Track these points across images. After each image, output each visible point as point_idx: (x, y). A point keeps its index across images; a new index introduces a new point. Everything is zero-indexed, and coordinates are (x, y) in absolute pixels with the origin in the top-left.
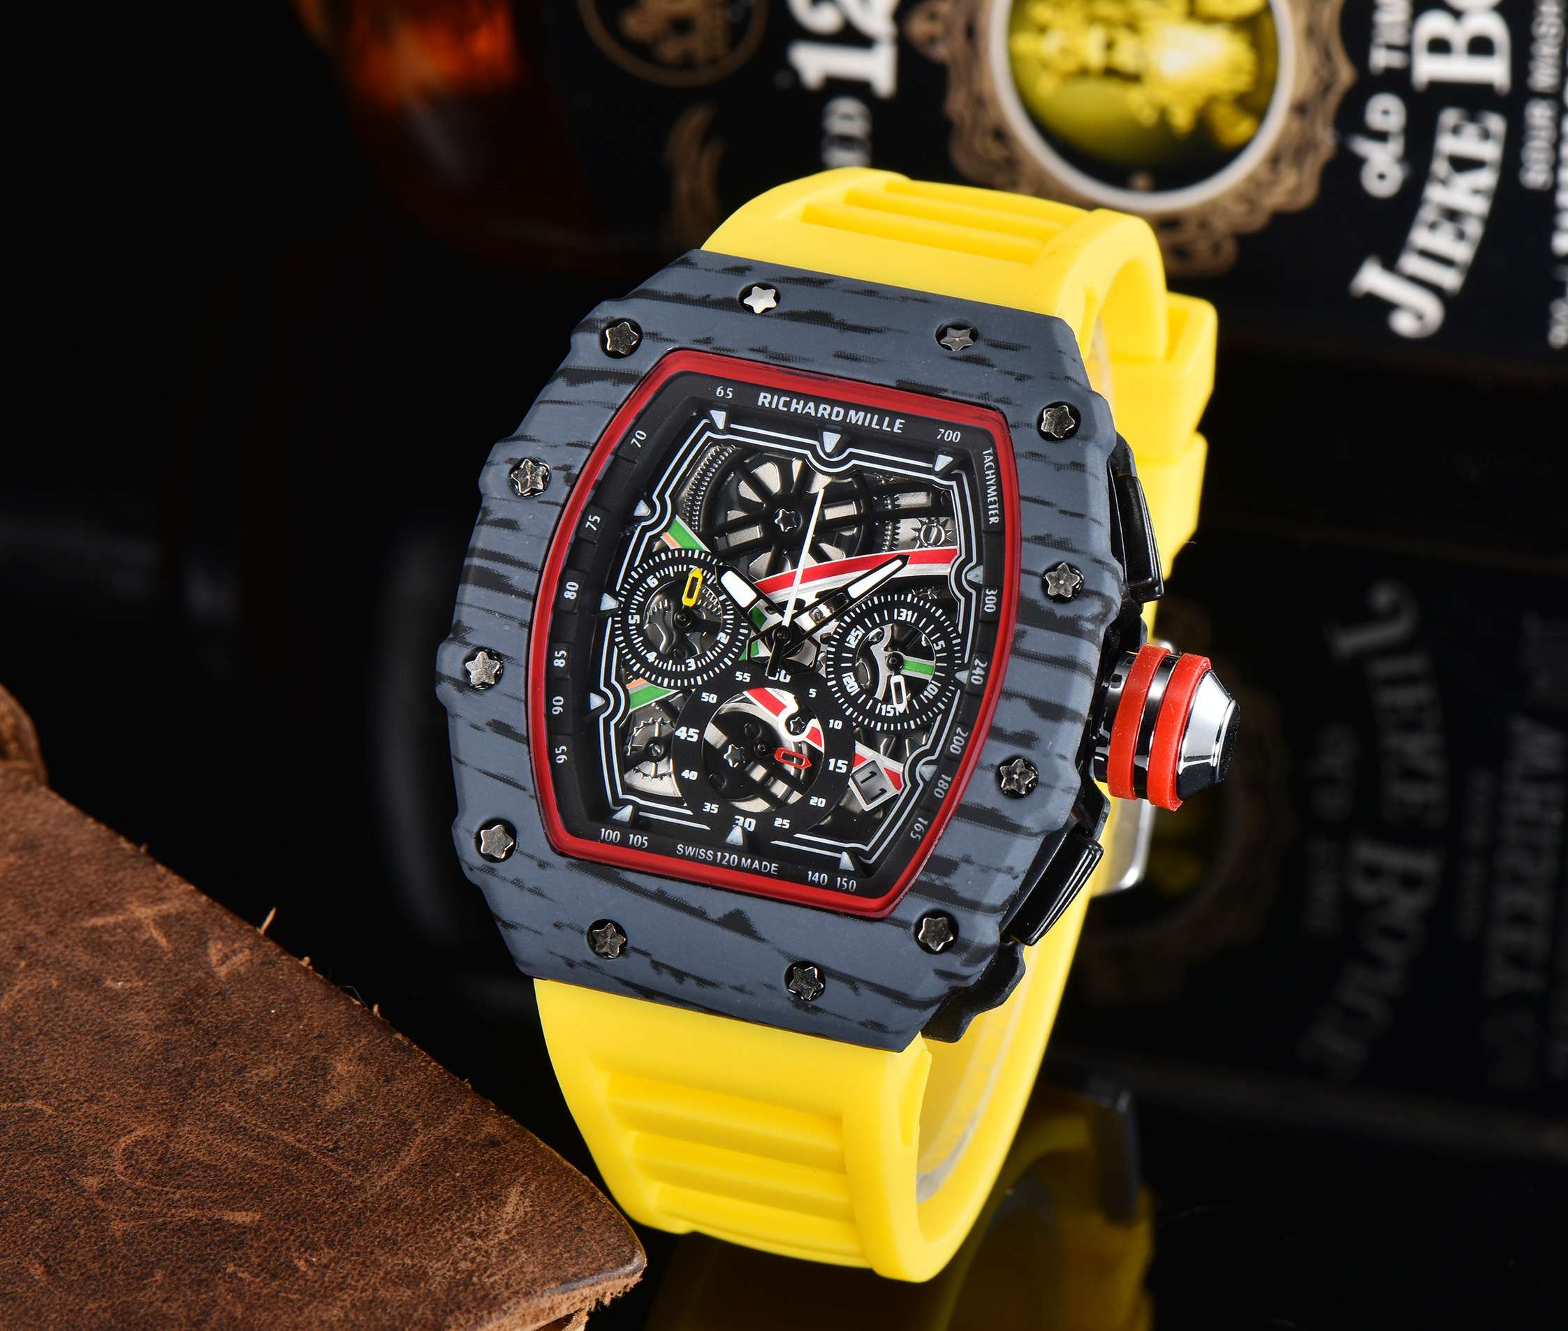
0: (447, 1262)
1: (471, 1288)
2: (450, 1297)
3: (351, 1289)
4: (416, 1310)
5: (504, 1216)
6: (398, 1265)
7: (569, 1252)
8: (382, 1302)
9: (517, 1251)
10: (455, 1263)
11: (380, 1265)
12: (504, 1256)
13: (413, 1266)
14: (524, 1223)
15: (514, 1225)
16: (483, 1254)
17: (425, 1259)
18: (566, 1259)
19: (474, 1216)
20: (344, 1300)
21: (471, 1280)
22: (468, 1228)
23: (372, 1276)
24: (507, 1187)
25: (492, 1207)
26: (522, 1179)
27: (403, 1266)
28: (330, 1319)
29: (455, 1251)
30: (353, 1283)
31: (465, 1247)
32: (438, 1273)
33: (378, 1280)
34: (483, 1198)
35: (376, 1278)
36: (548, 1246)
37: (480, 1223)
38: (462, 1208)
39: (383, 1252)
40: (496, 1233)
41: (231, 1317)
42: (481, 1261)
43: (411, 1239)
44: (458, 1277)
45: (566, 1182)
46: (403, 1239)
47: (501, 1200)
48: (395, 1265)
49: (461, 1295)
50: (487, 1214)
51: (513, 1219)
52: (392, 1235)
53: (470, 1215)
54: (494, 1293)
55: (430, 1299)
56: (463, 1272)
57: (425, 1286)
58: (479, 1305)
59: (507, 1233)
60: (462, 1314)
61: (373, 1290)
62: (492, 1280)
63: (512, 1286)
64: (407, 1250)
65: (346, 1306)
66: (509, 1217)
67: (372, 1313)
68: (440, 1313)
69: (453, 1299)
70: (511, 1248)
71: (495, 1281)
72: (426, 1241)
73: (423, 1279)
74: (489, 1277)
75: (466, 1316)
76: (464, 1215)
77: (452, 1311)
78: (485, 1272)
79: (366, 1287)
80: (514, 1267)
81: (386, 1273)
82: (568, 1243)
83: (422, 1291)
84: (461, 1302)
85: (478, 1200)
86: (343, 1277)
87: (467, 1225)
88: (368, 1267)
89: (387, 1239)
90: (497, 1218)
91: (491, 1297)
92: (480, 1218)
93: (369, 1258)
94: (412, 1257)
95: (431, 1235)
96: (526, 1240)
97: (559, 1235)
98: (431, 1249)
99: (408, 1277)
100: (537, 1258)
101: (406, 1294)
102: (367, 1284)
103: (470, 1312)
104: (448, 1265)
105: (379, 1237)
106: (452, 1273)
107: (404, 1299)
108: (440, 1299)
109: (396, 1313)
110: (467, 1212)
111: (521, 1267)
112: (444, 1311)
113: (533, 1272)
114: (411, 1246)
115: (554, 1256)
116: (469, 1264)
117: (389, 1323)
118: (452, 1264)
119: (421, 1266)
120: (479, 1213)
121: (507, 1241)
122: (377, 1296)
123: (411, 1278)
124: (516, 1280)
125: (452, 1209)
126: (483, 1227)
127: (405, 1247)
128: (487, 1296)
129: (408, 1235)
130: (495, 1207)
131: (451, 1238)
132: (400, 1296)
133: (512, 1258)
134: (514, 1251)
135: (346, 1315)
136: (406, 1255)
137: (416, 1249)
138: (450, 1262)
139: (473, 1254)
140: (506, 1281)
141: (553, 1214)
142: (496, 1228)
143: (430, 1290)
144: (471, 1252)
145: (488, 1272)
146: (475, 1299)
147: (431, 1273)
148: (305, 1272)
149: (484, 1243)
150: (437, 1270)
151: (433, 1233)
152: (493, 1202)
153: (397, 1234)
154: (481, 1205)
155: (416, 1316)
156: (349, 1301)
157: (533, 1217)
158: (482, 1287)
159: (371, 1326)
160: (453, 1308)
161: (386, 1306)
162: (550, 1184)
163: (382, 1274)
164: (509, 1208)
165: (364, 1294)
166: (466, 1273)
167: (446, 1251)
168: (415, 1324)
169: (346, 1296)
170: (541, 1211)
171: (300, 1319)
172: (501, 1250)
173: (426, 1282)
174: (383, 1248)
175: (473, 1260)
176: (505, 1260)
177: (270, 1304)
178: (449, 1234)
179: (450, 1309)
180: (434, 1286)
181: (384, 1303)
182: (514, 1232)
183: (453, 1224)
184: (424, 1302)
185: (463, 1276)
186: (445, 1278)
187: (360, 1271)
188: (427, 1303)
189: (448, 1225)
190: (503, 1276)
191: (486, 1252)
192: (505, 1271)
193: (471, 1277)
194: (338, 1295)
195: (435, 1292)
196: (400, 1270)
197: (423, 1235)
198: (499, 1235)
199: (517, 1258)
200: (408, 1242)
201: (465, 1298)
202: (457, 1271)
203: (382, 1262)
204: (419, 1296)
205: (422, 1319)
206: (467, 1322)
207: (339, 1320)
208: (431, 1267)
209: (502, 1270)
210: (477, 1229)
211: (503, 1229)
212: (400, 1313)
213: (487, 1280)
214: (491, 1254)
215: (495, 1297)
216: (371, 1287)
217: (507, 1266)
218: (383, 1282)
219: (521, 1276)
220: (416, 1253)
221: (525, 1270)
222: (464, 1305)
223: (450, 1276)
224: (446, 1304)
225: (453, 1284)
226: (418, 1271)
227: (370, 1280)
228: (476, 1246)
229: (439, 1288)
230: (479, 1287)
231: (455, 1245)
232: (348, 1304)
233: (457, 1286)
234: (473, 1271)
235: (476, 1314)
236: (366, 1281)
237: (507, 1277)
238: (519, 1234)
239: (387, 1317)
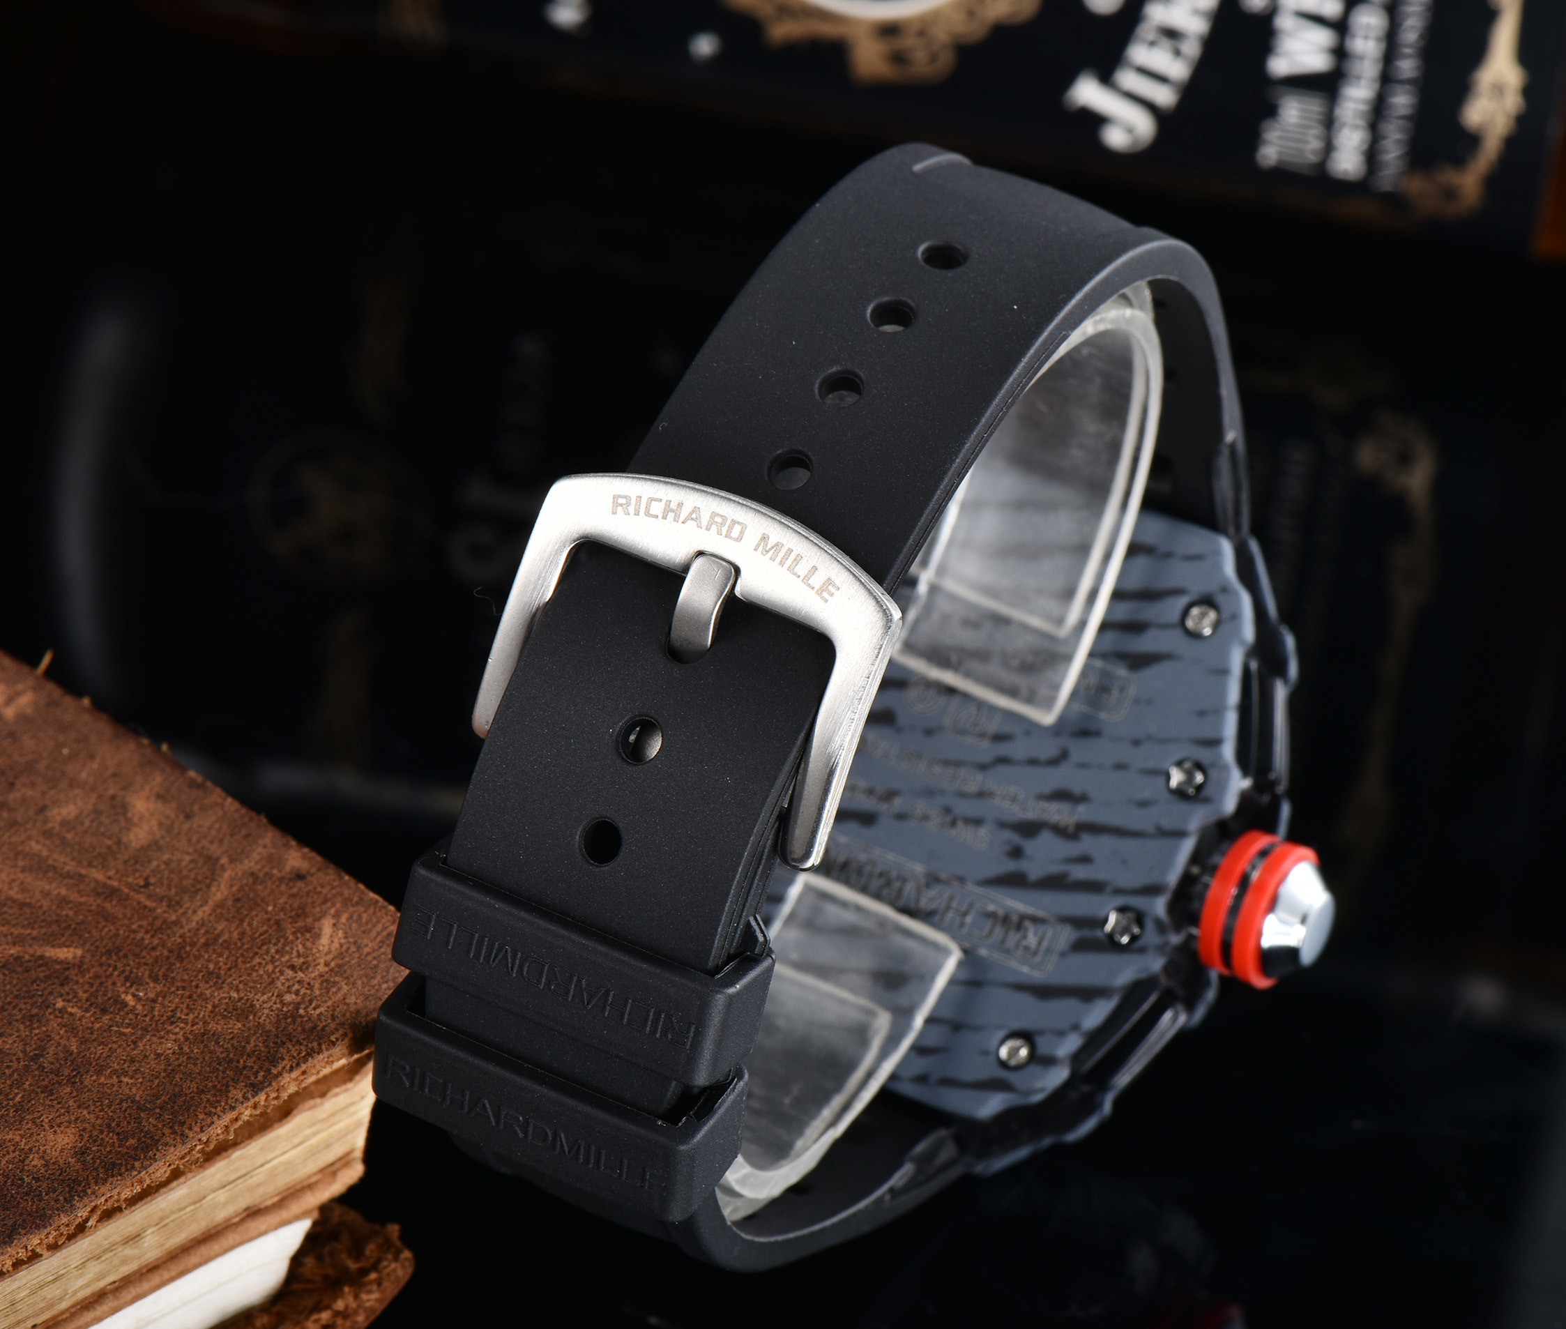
0: (273, 995)
1: (299, 1020)
2: (280, 1029)
3: (182, 1023)
4: (248, 1043)
5: (321, 948)
6: (225, 998)
7: (386, 982)
8: (214, 1034)
9: (337, 983)
10: (280, 996)
11: (207, 999)
12: (326, 988)
13: (240, 999)
14: (341, 955)
15: (331, 956)
16: (306, 986)
17: (250, 992)
18: (385, 990)
19: (292, 949)
20: (176, 1034)
21: (298, 1012)
22: (288, 961)
23: (201, 1010)
24: (319, 919)
25: (308, 940)
26: (332, 911)
27: (229, 1000)
28: (165, 1052)
29: (279, 984)
30: (183, 1017)
31: (288, 980)
32: (265, 1005)
33: (207, 1013)
34: (298, 931)
35: (205, 1011)
36: (366, 976)
37: (299, 955)
38: (279, 941)
39: (208, 986)
40: (316, 965)
41: (67, 1052)
42: (305, 994)
43: (234, 973)
44: (285, 1009)
45: (374, 913)
46: (226, 974)
47: (315, 933)
48: (221, 998)
49: (290, 1027)
50: (304, 945)
51: (329, 952)
52: (214, 969)
53: (288, 948)
54: (321, 1025)
55: (260, 1032)
56: (289, 1004)
57: (254, 1018)
58: (308, 1037)
59: (326, 964)
60: (293, 1046)
61: (204, 1023)
62: (318, 1011)
63: (338, 1017)
64: (232, 983)
65: (180, 1039)
66: (326, 949)
67: (206, 1046)
68: (272, 1045)
69: (282, 1031)
70: (332, 979)
71: (321, 1013)
72: (249, 975)
73: (251, 1012)
74: (315, 1009)
75: (297, 1047)
76: (283, 948)
77: (283, 1043)
78: (311, 1004)
79: (197, 1020)
80: (337, 999)
81: (214, 1007)
82: (385, 974)
83: (252, 1024)
84: (291, 1033)
85: (294, 933)
86: (172, 1011)
87: (287, 958)
88: (195, 1001)
89: (211, 973)
90: (314, 951)
91: (319, 1028)
92: (298, 951)
93: (196, 992)
94: (238, 991)
95: (253, 969)
96: (345, 972)
97: (376, 966)
98: (255, 982)
99: (236, 1010)
100: (358, 989)
101: (236, 1027)
102: (197, 1017)
103: (301, 1044)
104: (274, 998)
105: (202, 971)
106: (278, 1006)
107: (235, 1031)
108: (270, 1031)
109: (229, 1046)
110: (284, 945)
111: (344, 999)
112: (276, 1043)
113: (356, 1003)
114: (235, 980)
115: (373, 986)
116: (294, 997)
117: (224, 1055)
118: (277, 996)
119: (248, 1000)
120: (297, 946)
121: (327, 973)
122: (208, 1029)
123: (239, 1012)
124: (340, 1012)
125: (270, 942)
126: (302, 960)
127: (229, 980)
128: (315, 1027)
129: (230, 969)
130: (311, 940)
131: (273, 971)
132: (230, 1028)
133: (334, 990)
134: (335, 983)
135: (181, 1049)
136: (232, 988)
137: (240, 982)
138: (275, 995)
139: (296, 987)
140: (331, 1012)
141: (366, 946)
142: (315, 960)
143: (259, 1023)
144: (294, 985)
145: (314, 1005)
146: (304, 1030)
147: (258, 1006)
148: (134, 1007)
149: (306, 975)
150: (264, 1002)
151: (255, 966)
152: (308, 935)
153: (220, 968)
154: (297, 938)
155: (249, 1048)
156: (181, 1034)
157: (348, 949)
158: (310, 1019)
159: (207, 1058)
160: (284, 1039)
161: (218, 1038)
162: (360, 916)
163: (210, 1007)
164: (324, 940)
165: (195, 1027)
166: (292, 1006)
167: (270, 984)
168: (249, 1056)
169: (177, 1030)
170: (355, 943)
171: (135, 1052)
172: (322, 982)
173: (255, 1015)
174: (207, 982)
175: (297, 993)
176: (328, 992)
177: (104, 1038)
178: (270, 967)
179: (281, 1041)
180: (263, 1018)
181: (216, 1036)
182: (333, 964)
183: (273, 957)
184: (254, 1034)
185: (290, 1008)
186: (272, 1011)
187: (188, 1005)
188: (258, 1035)
189: (268, 958)
190: (328, 1007)
191: (309, 984)
192: (330, 1003)
193: (297, 1009)
194: (169, 1028)
195: (264, 1024)
196: (227, 1003)
197: (245, 969)
198: (318, 967)
199: (339, 989)
200: (231, 976)
201: (294, 1030)
202: (283, 1004)
203: (208, 995)
204: (249, 1029)
205: (256, 1051)
206: (299, 1053)
207: (173, 1053)
208: (258, 1000)
209: (326, 1002)
210: (298, 962)
211: (322, 961)
212: (232, 1045)
213: (313, 1012)
214: (313, 986)
215: (323, 1029)
216: (201, 1020)
217: (330, 998)
218: (212, 1015)
219: (345, 1007)
220: (241, 986)
221: (347, 1001)
222: (294, 1036)
223: (277, 1009)
224: (277, 1036)
225: (281, 1017)
226: (245, 1004)
227: (199, 1014)
228: (298, 979)
229: (268, 1021)
230: (305, 1019)
231: (278, 978)
232: (180, 1036)
233: (286, 1019)
234: (299, 1004)
235: (307, 1046)
236: (196, 1015)
237: (331, 1008)
238: (339, 966)
239: (221, 1050)
